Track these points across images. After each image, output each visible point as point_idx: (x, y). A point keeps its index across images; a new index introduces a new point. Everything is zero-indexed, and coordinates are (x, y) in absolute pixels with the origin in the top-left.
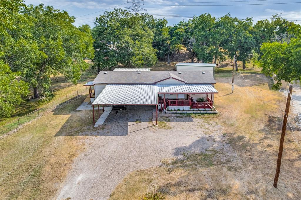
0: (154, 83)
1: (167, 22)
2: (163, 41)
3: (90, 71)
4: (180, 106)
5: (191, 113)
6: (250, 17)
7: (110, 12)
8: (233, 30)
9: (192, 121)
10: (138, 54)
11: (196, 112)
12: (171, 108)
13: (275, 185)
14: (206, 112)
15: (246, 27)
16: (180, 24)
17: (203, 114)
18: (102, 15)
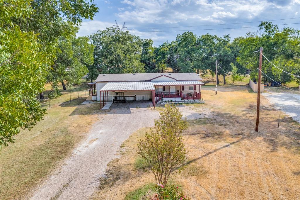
0: (149, 80)
1: (153, 42)
2: (149, 59)
3: (83, 86)
4: (173, 97)
5: (182, 103)
6: (228, 35)
7: (102, 31)
8: (213, 46)
9: (184, 107)
10: (129, 67)
11: (187, 102)
12: (165, 99)
13: (257, 130)
14: (195, 102)
15: (225, 43)
16: (164, 45)
17: (193, 103)
18: (95, 33)
